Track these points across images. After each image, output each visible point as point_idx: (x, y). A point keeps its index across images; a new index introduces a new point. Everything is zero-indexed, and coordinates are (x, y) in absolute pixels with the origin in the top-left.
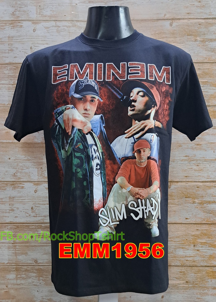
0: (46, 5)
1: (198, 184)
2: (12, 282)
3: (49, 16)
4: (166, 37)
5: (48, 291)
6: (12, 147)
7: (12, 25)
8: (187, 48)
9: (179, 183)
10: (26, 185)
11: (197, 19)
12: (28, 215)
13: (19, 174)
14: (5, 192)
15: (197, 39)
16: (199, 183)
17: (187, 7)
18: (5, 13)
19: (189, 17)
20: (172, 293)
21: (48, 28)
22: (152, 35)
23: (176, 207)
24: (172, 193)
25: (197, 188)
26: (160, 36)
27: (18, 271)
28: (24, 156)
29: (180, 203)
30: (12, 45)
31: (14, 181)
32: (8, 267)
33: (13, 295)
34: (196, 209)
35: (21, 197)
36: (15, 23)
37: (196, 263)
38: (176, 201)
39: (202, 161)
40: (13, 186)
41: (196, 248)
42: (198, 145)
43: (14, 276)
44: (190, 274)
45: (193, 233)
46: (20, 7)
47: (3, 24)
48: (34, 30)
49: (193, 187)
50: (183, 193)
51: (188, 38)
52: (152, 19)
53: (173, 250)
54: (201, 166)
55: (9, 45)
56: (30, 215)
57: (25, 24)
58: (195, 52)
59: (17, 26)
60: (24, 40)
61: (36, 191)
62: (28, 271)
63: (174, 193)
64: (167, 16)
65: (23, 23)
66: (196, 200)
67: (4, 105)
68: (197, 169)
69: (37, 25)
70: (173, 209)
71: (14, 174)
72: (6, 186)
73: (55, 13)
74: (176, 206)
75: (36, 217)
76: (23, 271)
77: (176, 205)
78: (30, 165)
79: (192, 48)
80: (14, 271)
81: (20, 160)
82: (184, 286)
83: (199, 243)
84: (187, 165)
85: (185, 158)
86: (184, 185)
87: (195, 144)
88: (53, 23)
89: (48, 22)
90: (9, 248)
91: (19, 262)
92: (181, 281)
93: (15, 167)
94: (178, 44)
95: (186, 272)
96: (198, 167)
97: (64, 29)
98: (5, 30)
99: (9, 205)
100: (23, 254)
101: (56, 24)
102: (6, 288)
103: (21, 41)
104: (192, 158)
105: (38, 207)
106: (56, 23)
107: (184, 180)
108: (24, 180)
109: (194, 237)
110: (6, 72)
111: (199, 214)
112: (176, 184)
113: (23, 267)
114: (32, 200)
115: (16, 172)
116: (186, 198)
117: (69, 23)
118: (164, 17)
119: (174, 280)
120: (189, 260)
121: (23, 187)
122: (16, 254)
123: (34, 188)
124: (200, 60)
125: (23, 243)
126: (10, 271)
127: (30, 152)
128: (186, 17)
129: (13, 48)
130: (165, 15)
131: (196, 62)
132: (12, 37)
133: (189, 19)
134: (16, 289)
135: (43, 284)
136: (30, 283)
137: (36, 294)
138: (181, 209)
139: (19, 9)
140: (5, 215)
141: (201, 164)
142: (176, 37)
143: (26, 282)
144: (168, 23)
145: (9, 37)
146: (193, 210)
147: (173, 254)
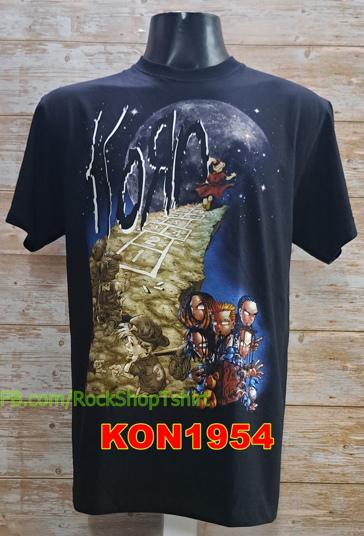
0: (89, 16)
1: (352, 335)
2: (14, 508)
3: (93, 35)
4: (299, 76)
5: (80, 526)
6: (21, 263)
7: (27, 48)
8: (334, 96)
9: (319, 334)
10: (45, 332)
11: (351, 46)
12: (45, 385)
13: (31, 311)
14: (5, 342)
15: (351, 81)
16: (354, 333)
17: (335, 26)
18: (17, 26)
19: (339, 43)
20: (303, 532)
21: (92, 55)
22: (274, 71)
23: (313, 376)
24: (306, 351)
25: (350, 343)
26: (288, 74)
27: (24, 488)
28: (42, 279)
29: (319, 369)
30: (26, 82)
31: (21, 323)
32: (6, 481)
33: (15, 533)
34: (349, 380)
35: (34, 353)
36: (33, 44)
37: (348, 477)
38: (313, 365)
39: (359, 294)
40: (20, 333)
41: (347, 451)
42: (353, 265)
43: (18, 497)
44: (336, 498)
45: (343, 424)
46: (42, 18)
47: (11, 46)
48: (67, 59)
49: (344, 341)
50: (326, 352)
51: (336, 78)
52: (274, 44)
53: (307, 454)
54: (358, 304)
55: (20, 83)
56: (50, 386)
57: (50, 47)
58: (347, 104)
59: (37, 49)
60: (48, 75)
61: (61, 343)
62: (44, 488)
63: (309, 351)
64: (301, 40)
65: (47, 45)
66: (349, 365)
67: (9, 188)
68: (351, 308)
69: (72, 49)
70: (307, 379)
71: (23, 311)
72: (8, 332)
73: (103, 30)
74: (313, 374)
75: (61, 389)
76: (34, 489)
77: (312, 372)
78: (52, 296)
79: (344, 96)
80: (18, 487)
81: (35, 285)
82: (326, 520)
83: (354, 442)
84: (333, 300)
85: (330, 289)
86: (328, 336)
87: (347, 264)
88: (101, 48)
89: (92, 45)
90: (9, 445)
91: (28, 471)
92: (320, 509)
93: (25, 299)
94: (319, 89)
95: (329, 494)
96: (352, 305)
97: (119, 57)
98: (15, 55)
99: (13, 367)
100: (34, 456)
101: (105, 49)
102: (2, 518)
103: (42, 77)
104: (341, 288)
105: (65, 371)
106: (105, 47)
107: (328, 328)
108: (41, 322)
109: (343, 430)
110: (14, 129)
111: (353, 390)
112: (312, 334)
113: (35, 481)
114: (54, 359)
115: (27, 308)
116: (331, 360)
117: (130, 47)
118: (295, 41)
119: (307, 508)
120: (334, 472)
121: (38, 336)
122: (22, 457)
123: (59, 336)
124: (358, 116)
125: (36, 437)
126: (10, 488)
127: (52, 273)
128: (333, 43)
129: (28, 88)
130: (297, 38)
131: (350, 120)
132: (28, 69)
133: (338, 46)
134: (20, 522)
135: (71, 512)
136: (46, 511)
137: (57, 530)
138: (321, 380)
139: (40, 21)
140: (4, 384)
141: (358, 300)
142: (315, 77)
143: (40, 508)
144: (301, 52)
145: (21, 69)
146: (343, 382)
147: (306, 462)
